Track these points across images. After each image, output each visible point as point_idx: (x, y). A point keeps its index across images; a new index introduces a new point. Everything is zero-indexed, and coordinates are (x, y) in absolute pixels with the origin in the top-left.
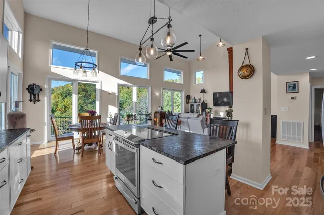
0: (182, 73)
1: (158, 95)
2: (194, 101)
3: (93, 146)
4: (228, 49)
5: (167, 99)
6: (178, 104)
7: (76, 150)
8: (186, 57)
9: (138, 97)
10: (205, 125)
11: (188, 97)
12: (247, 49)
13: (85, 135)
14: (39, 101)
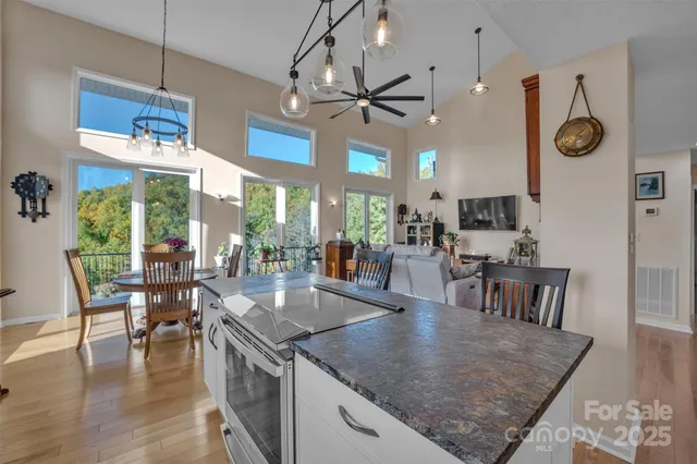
0: (389, 154)
1: (334, 203)
2: (415, 217)
3: (179, 327)
4: (524, 81)
5: (353, 214)
6: (376, 224)
7: (135, 337)
8: (402, 115)
9: (288, 208)
10: (449, 276)
11: (402, 210)
12: (580, 78)
13: (158, 299)
14: (45, 214)
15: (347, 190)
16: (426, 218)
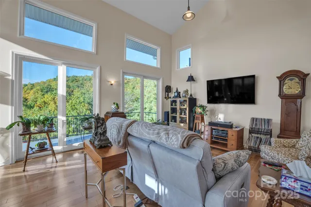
1: (113, 82)
2: (176, 94)
11: (168, 89)
15: (124, 73)
16: (184, 95)
